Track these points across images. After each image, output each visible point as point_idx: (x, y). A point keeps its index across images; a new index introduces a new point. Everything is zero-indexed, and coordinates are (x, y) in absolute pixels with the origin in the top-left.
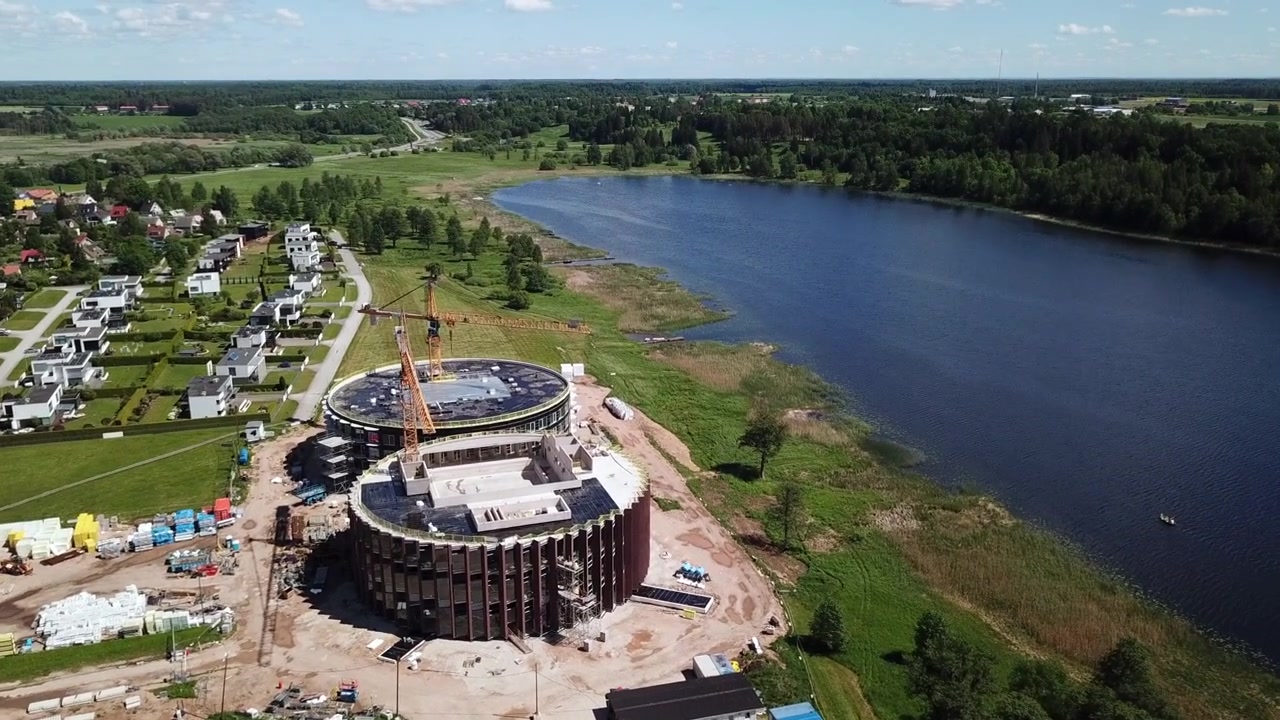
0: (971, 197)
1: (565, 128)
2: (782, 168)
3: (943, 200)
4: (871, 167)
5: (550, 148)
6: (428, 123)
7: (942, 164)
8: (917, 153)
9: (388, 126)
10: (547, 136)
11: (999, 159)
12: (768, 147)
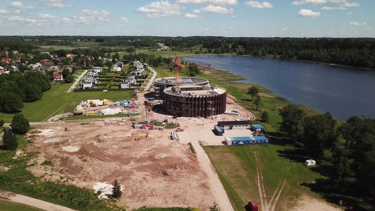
0: (314, 60)
1: (202, 45)
2: (262, 54)
3: (306, 61)
4: (287, 53)
5: (198, 50)
6: (165, 44)
7: (307, 52)
8: (300, 50)
9: (154, 45)
10: (197, 47)
11: (323, 51)
12: (258, 49)
